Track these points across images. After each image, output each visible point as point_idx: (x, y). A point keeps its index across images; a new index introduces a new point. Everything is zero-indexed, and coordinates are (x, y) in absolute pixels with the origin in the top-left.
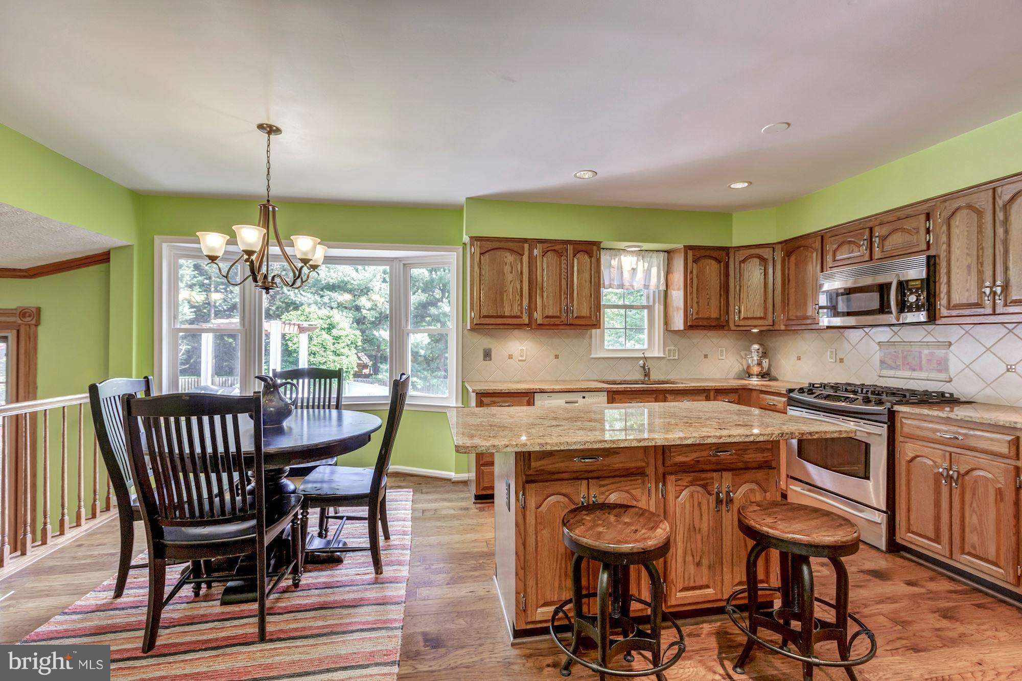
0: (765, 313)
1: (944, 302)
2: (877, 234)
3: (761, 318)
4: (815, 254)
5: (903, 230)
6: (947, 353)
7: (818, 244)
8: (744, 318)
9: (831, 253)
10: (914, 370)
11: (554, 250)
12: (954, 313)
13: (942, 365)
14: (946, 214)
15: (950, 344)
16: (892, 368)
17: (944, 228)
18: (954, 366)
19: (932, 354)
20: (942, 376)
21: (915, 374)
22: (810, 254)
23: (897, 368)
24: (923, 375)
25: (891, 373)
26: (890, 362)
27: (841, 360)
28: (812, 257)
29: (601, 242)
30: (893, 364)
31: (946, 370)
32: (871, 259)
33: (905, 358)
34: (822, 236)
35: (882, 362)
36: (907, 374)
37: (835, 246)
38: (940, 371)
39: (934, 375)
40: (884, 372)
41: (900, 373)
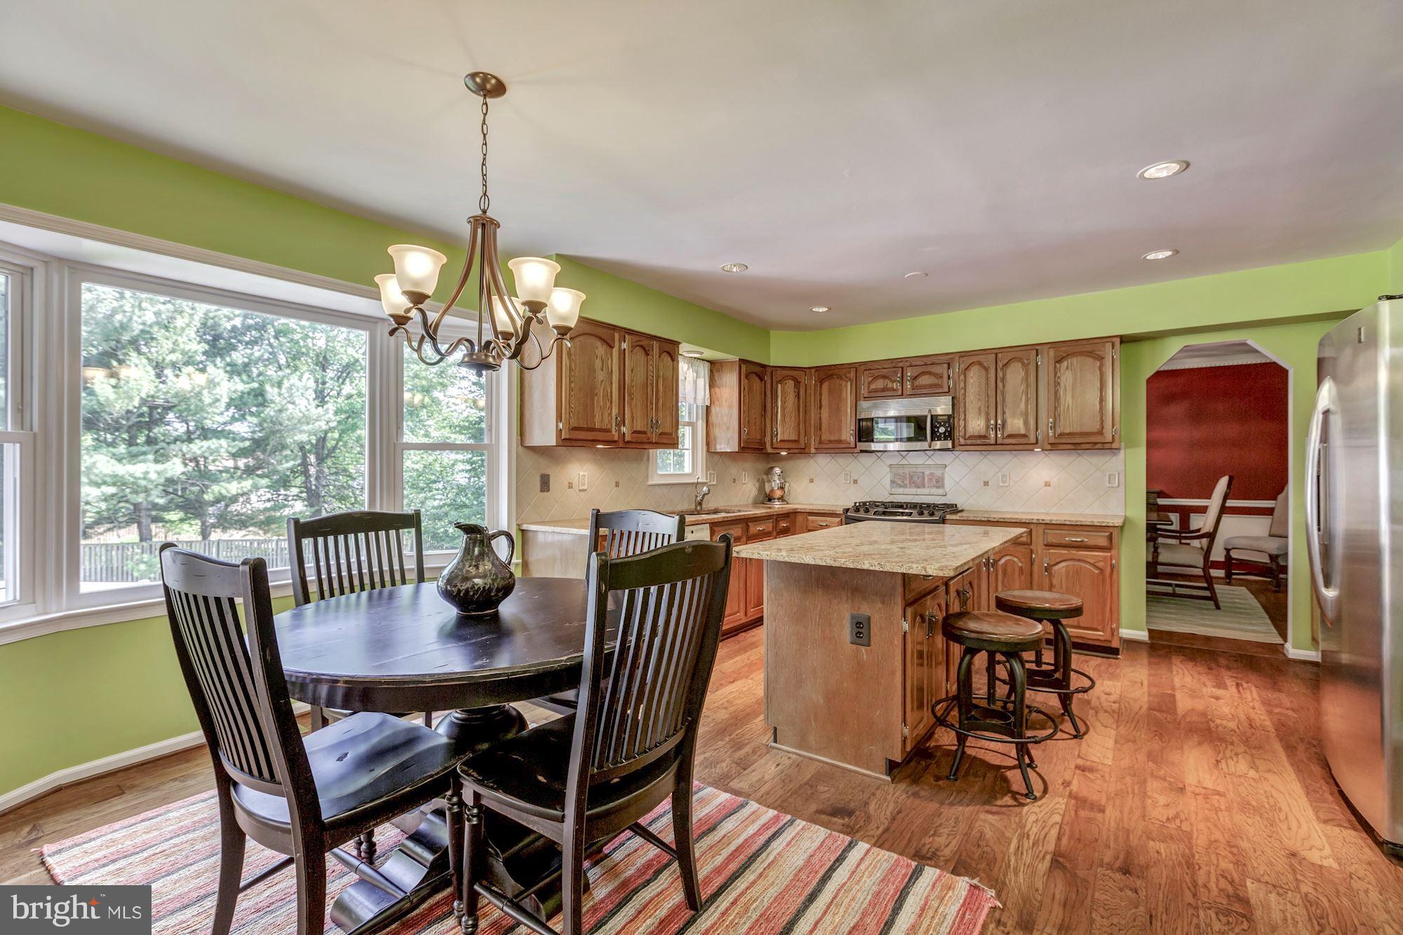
0: (799, 436)
1: (962, 434)
2: (909, 374)
3: (795, 441)
4: (849, 383)
5: (929, 373)
6: (943, 474)
7: (852, 375)
8: (781, 441)
9: (866, 384)
10: (918, 487)
11: (642, 346)
12: (969, 442)
13: (939, 483)
14: (963, 366)
15: (946, 466)
16: (900, 486)
17: (962, 377)
18: (948, 483)
19: (932, 474)
20: (940, 491)
21: (919, 491)
22: (844, 383)
23: (905, 486)
24: (926, 491)
25: (901, 490)
26: (899, 482)
27: (855, 482)
28: (846, 386)
29: (680, 343)
30: (902, 484)
31: (942, 486)
32: (902, 395)
33: (911, 477)
34: (857, 368)
35: (892, 482)
36: (913, 491)
37: (870, 379)
38: (938, 487)
39: (934, 491)
40: (894, 491)
41: (907, 491)
